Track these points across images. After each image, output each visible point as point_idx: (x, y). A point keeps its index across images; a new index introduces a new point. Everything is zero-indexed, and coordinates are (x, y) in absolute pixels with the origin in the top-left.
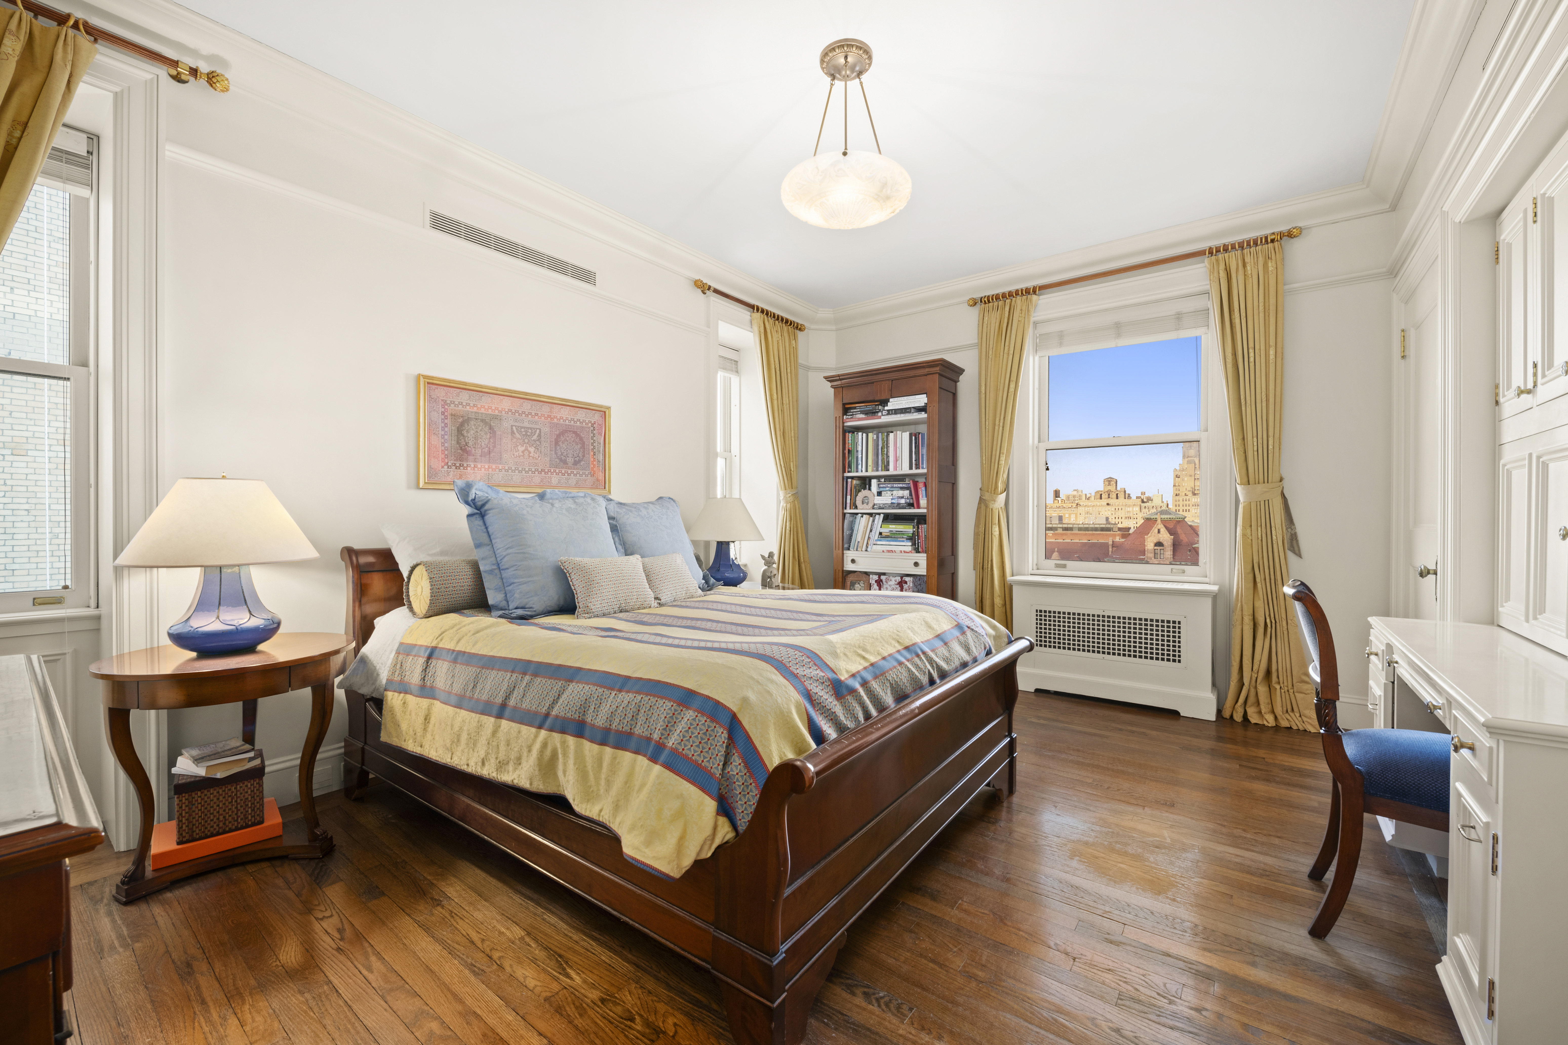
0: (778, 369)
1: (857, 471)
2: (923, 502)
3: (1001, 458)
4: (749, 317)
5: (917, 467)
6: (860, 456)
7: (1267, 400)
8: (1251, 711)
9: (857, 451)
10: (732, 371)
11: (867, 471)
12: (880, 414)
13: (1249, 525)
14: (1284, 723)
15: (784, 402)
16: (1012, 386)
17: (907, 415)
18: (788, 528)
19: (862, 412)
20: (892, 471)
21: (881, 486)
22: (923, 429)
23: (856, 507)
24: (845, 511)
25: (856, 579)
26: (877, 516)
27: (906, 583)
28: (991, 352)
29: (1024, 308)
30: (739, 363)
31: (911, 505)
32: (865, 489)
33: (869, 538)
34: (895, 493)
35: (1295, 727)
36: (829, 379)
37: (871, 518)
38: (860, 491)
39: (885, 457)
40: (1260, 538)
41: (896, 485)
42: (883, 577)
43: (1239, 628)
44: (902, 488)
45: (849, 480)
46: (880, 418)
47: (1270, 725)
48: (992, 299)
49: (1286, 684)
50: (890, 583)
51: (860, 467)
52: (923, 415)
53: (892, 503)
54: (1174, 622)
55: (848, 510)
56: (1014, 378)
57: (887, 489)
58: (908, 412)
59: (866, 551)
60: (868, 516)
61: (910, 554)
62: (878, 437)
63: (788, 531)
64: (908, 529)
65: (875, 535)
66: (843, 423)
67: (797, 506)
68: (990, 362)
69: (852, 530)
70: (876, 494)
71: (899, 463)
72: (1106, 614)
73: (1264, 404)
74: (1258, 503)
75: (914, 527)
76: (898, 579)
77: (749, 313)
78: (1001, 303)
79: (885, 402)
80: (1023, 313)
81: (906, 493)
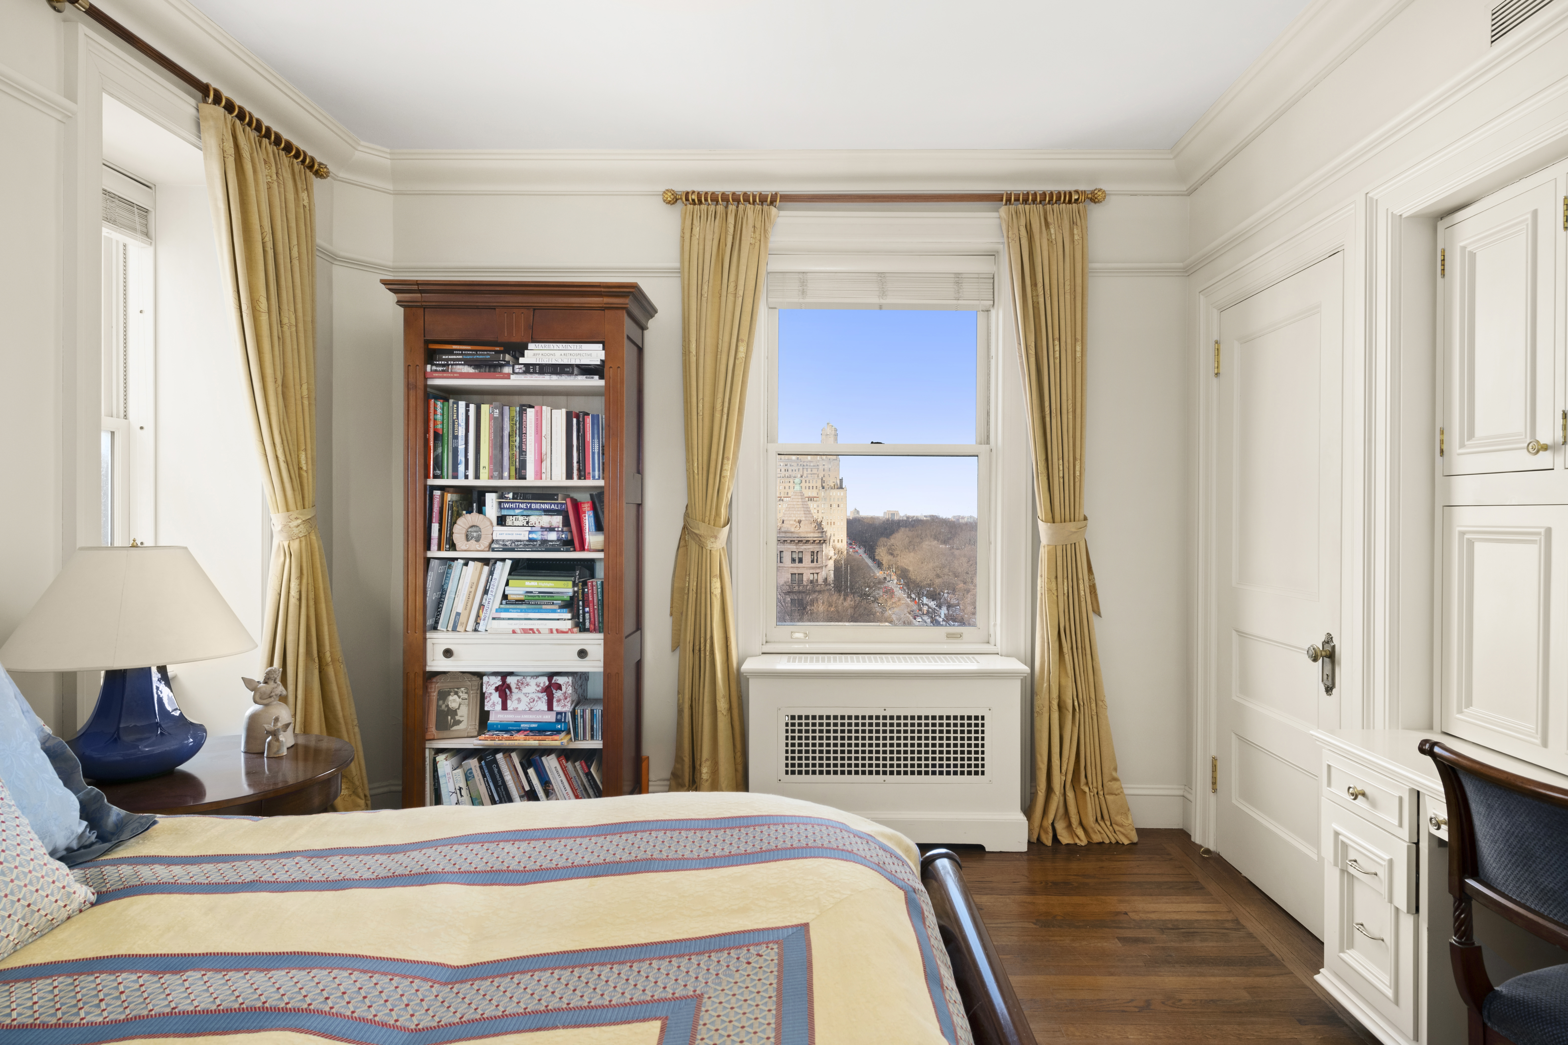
0: (269, 245)
1: (455, 477)
2: (593, 539)
3: (725, 467)
4: (193, 111)
5: (582, 475)
6: (461, 447)
7: (1074, 411)
8: (1060, 827)
9: (456, 437)
10: (134, 230)
11: (477, 476)
12: (507, 370)
13: (1055, 575)
14: (1097, 838)
15: (285, 320)
16: (742, 349)
17: (564, 377)
18: (294, 593)
19: (468, 363)
20: (531, 480)
21: (506, 505)
22: (596, 406)
23: (453, 547)
24: (430, 554)
25: (451, 685)
26: (499, 564)
27: (559, 687)
28: (705, 287)
29: (758, 225)
30: (151, 217)
31: (568, 544)
32: (470, 512)
33: (481, 606)
34: (533, 519)
35: (1107, 841)
36: (394, 286)
37: (486, 569)
38: (459, 515)
39: (517, 451)
40: (1066, 594)
41: (538, 506)
42: (510, 680)
43: (1046, 716)
44: (548, 512)
45: (437, 493)
46: (507, 376)
47: (1083, 844)
48: (706, 200)
49: (1095, 784)
50: (525, 690)
51: (461, 468)
52: (596, 382)
53: (530, 540)
54: (976, 718)
55: (434, 553)
56: (744, 335)
57: (517, 511)
58: (568, 373)
59: (476, 630)
60: (479, 564)
61: (569, 635)
62: (502, 414)
63: (293, 601)
64: (564, 587)
65: (494, 600)
66: (426, 379)
67: (316, 545)
68: (704, 303)
69: (443, 591)
70: (495, 521)
71: (546, 465)
72: (888, 714)
73: (1071, 417)
74: (1064, 548)
75: (574, 585)
76: (544, 681)
77: (193, 102)
78: (720, 208)
79: (519, 350)
80: (758, 232)
81: (557, 520)
